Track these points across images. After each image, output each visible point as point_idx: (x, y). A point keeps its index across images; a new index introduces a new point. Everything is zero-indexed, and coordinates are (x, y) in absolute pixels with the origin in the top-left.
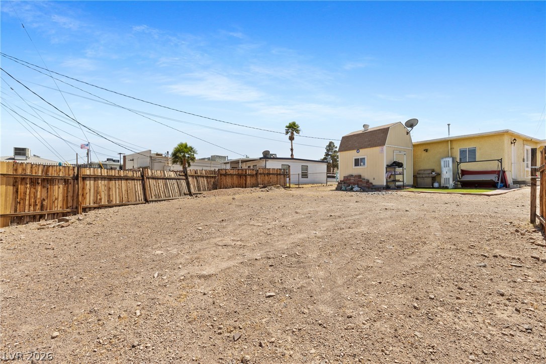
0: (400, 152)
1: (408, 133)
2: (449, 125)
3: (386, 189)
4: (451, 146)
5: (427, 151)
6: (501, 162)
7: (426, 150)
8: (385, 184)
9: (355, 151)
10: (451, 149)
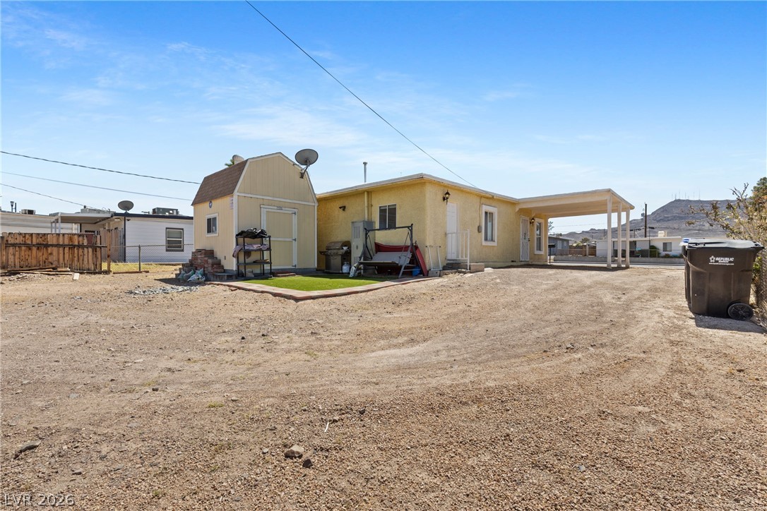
0: (280, 208)
1: (302, 176)
2: (365, 164)
3: (236, 278)
4: (368, 201)
5: (344, 210)
6: (411, 231)
7: (344, 208)
8: (234, 268)
9: (207, 204)
10: (368, 207)
